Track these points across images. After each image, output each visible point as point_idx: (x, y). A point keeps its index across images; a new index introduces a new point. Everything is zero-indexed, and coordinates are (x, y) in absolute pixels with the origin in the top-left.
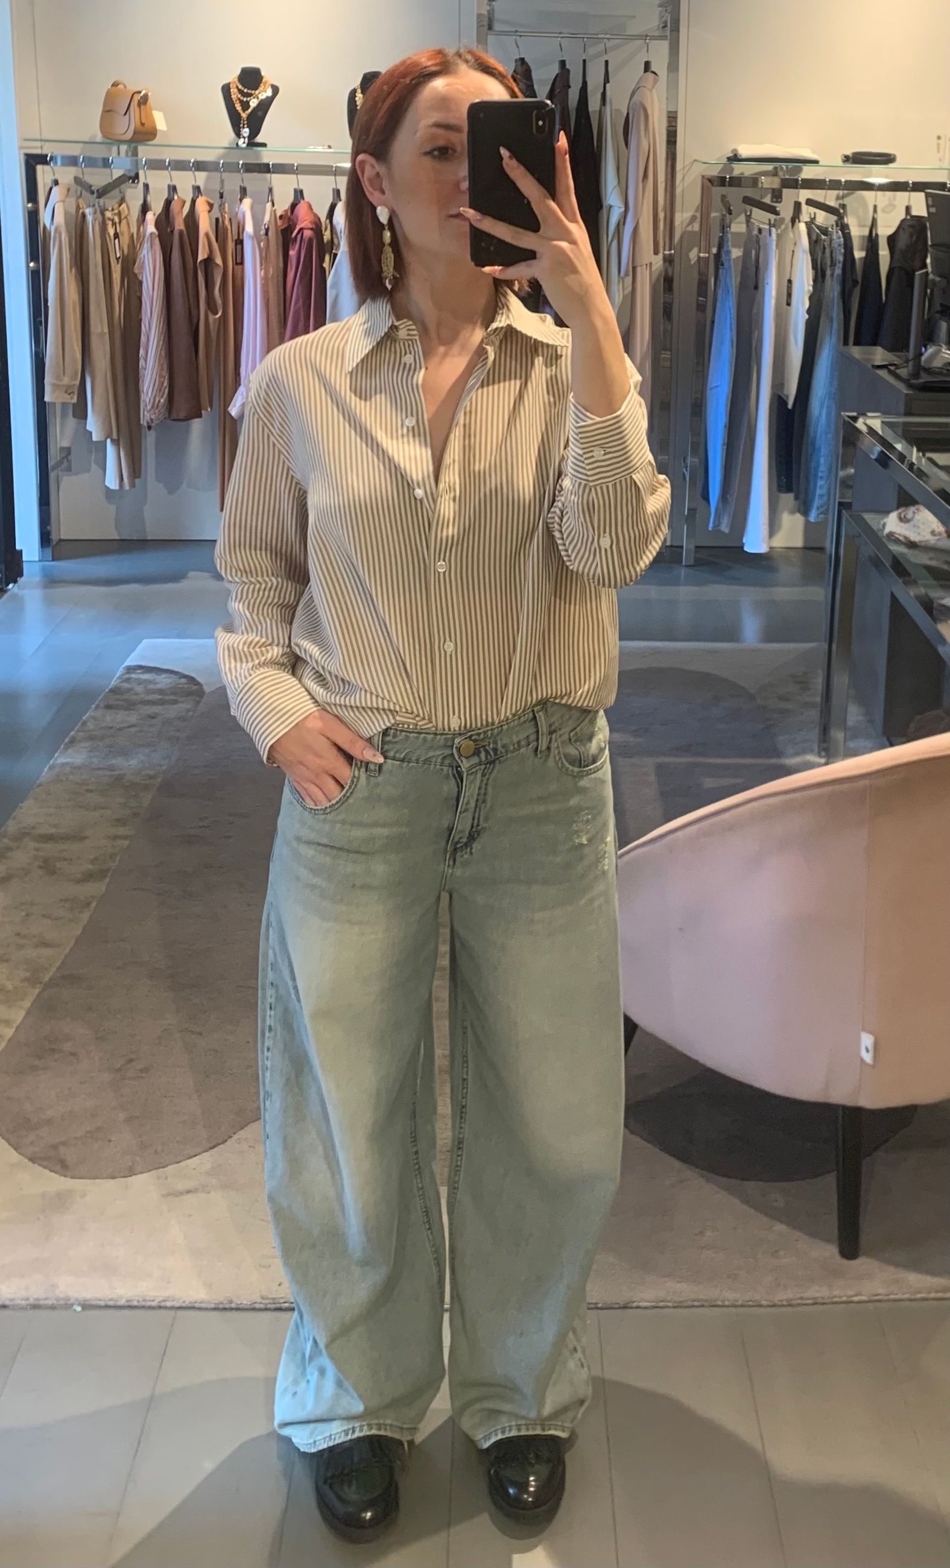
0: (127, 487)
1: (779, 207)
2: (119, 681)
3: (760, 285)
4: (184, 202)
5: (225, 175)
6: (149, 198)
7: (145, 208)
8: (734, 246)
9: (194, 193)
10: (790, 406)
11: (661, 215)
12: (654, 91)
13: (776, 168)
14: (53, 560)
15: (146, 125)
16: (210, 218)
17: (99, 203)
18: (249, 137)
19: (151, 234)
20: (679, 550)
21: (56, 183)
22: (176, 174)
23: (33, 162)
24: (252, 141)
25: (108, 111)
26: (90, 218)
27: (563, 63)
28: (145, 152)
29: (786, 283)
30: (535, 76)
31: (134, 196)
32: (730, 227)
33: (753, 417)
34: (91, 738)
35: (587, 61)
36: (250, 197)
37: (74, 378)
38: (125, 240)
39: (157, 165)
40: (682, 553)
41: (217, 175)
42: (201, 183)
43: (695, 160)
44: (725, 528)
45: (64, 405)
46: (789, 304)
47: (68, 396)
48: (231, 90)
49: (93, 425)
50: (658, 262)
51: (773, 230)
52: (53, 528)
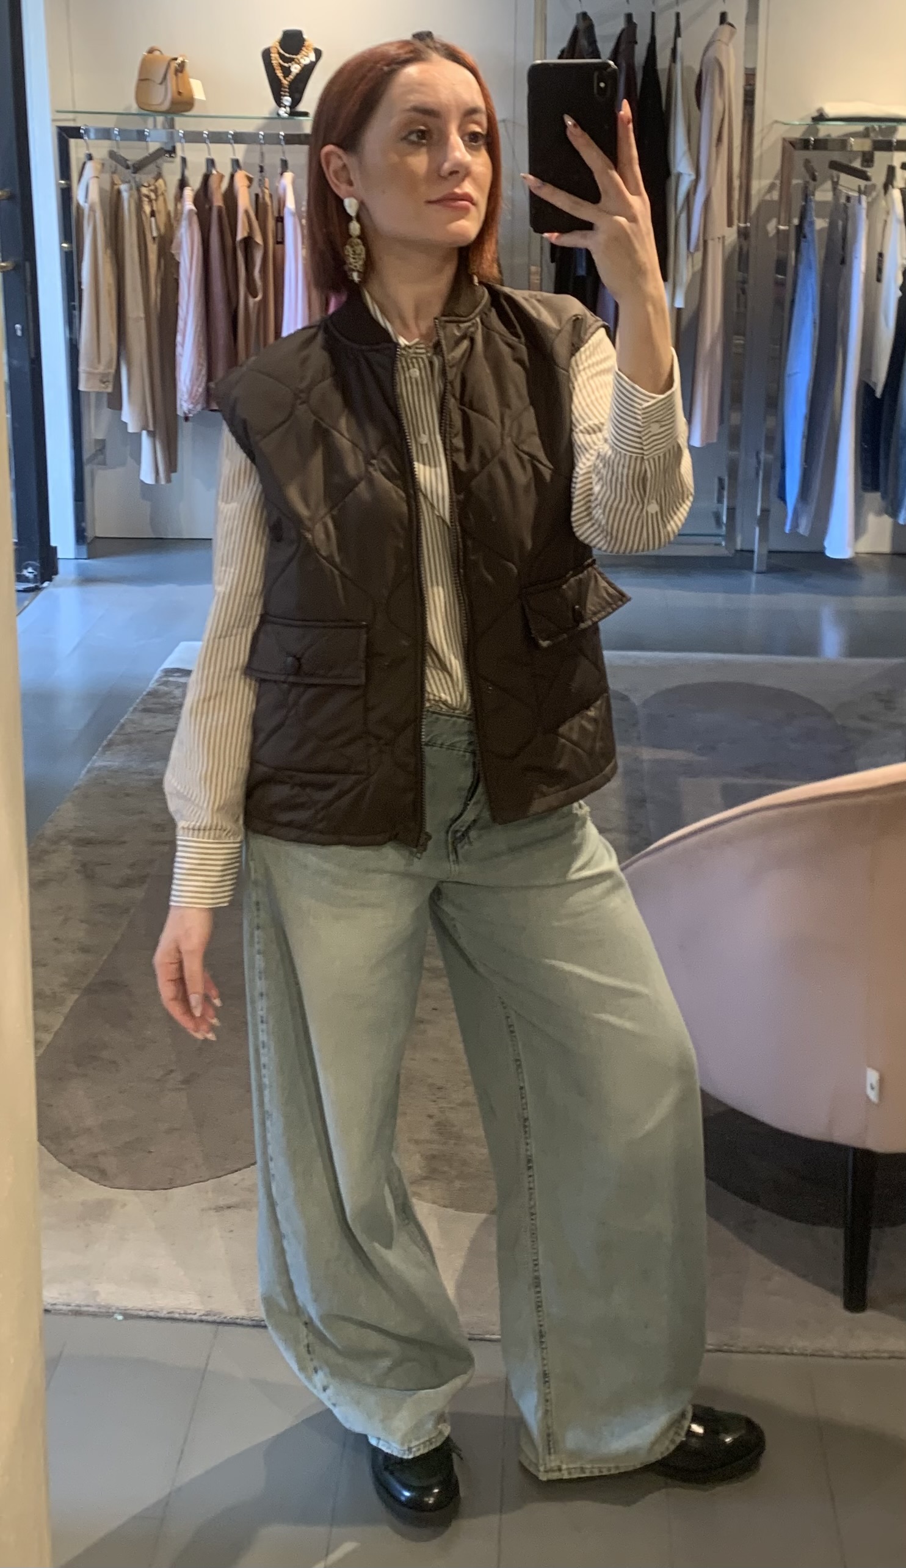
0: (163, 482)
1: (870, 172)
2: (156, 684)
3: (848, 260)
4: (222, 177)
5: (266, 148)
6: (187, 173)
7: (183, 184)
8: (818, 216)
9: (233, 167)
10: (878, 394)
11: (736, 183)
12: (731, 45)
13: (867, 129)
14: (89, 558)
15: (183, 95)
16: (250, 193)
17: (134, 178)
18: (290, 107)
19: (190, 211)
20: (749, 554)
21: (90, 157)
22: (214, 147)
23: (66, 135)
24: (293, 110)
25: (144, 80)
26: (125, 195)
27: (629, 17)
28: (182, 124)
29: (876, 256)
30: (598, 31)
31: (171, 171)
32: (813, 195)
33: (838, 407)
34: (129, 742)
35: (657, 16)
36: (293, 172)
37: (109, 366)
38: (162, 218)
39: (194, 137)
40: (752, 559)
41: (257, 147)
42: (240, 156)
43: (776, 122)
44: (803, 529)
45: (98, 394)
46: (879, 280)
47: (103, 385)
48: (272, 55)
49: (129, 415)
50: (731, 235)
51: (864, 198)
52: (88, 524)
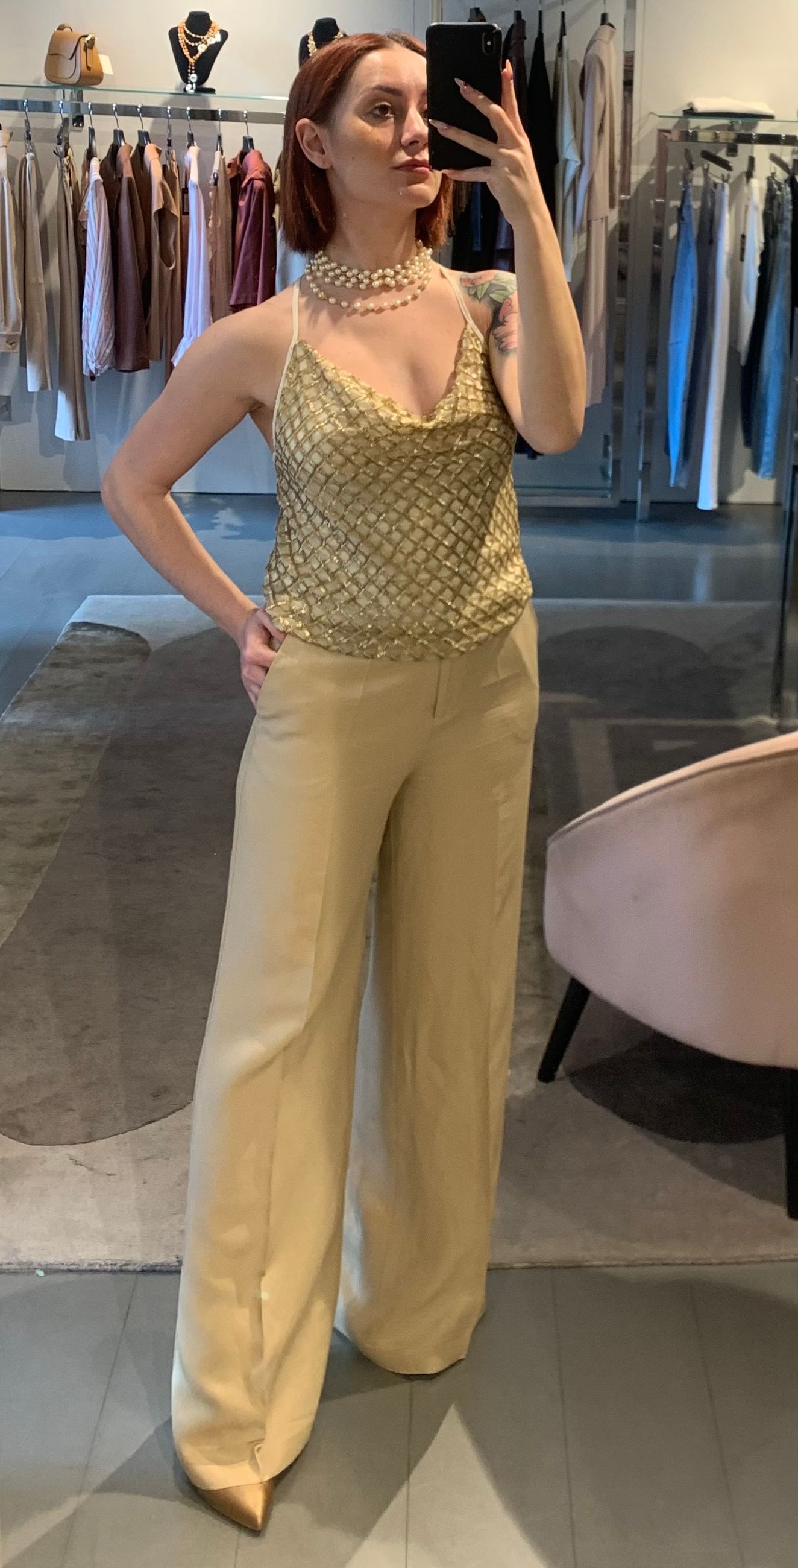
0: (82, 439)
1: (732, 162)
2: (64, 638)
3: (714, 243)
4: (132, 148)
5: (173, 122)
6: (94, 144)
7: (90, 154)
8: (693, 199)
9: (141, 138)
10: (743, 358)
12: (611, 43)
13: (732, 122)
15: (92, 70)
16: (159, 164)
18: (197, 83)
19: (96, 181)
20: (632, 505)
22: (122, 119)
24: (201, 86)
25: (54, 55)
27: (518, 14)
28: (90, 97)
29: (739, 237)
30: (490, 21)
31: (79, 141)
32: (690, 180)
34: (40, 697)
35: (542, 14)
36: (197, 145)
37: (14, 329)
39: (102, 109)
40: (634, 509)
41: (163, 121)
42: (147, 129)
43: (651, 113)
44: (683, 485)
46: (742, 259)
47: (10, 347)
48: (179, 35)
50: (614, 217)
51: (726, 185)
